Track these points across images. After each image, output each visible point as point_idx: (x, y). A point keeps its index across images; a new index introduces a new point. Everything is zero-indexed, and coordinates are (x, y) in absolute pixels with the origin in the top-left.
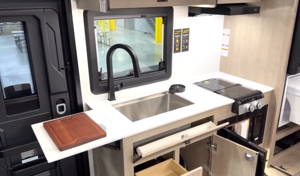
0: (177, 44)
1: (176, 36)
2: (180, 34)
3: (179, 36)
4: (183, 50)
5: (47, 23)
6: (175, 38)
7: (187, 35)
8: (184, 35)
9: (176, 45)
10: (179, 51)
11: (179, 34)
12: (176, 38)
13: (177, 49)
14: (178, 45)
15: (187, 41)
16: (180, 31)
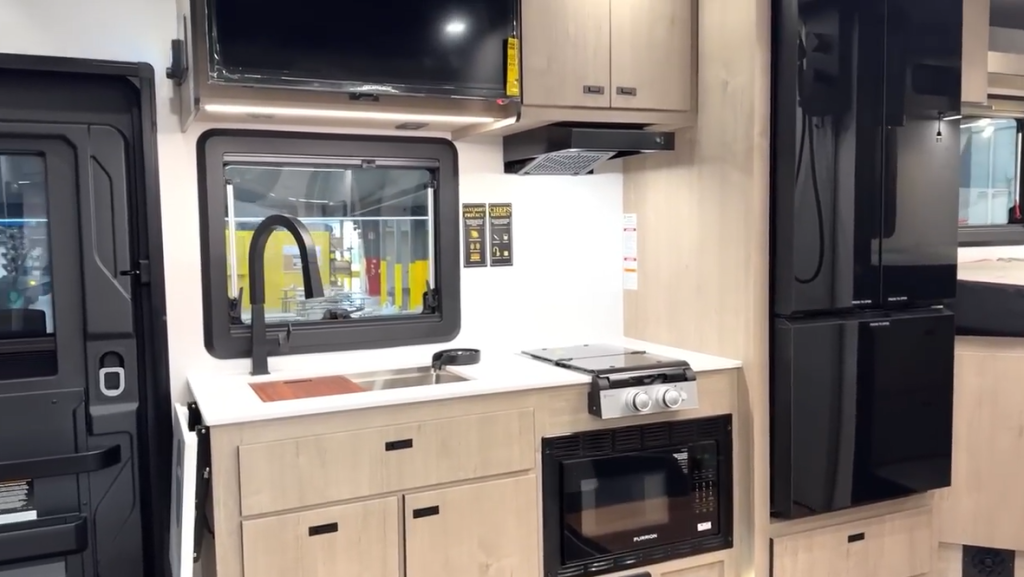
0: (475, 243)
1: (469, 222)
2: (483, 218)
3: (480, 222)
4: (497, 262)
5: (94, 158)
6: (466, 226)
7: (506, 221)
8: (496, 222)
9: (472, 247)
10: (482, 263)
11: (477, 215)
12: (471, 226)
13: (475, 257)
14: (478, 246)
15: (506, 238)
16: (480, 209)
